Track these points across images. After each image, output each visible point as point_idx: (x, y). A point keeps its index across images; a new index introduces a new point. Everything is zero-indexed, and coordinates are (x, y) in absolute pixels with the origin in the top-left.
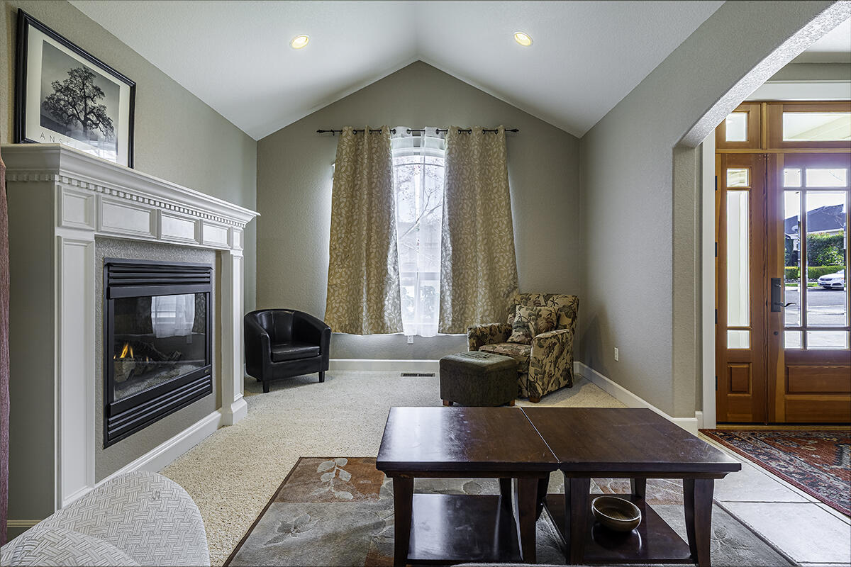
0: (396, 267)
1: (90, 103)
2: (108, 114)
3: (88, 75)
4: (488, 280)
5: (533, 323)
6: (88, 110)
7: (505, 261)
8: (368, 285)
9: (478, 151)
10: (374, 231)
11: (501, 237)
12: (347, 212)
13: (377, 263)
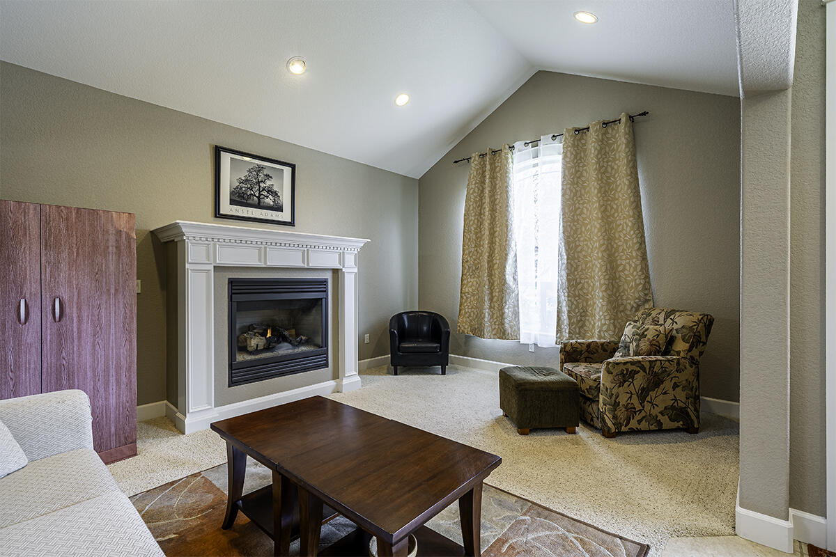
0: (516, 277)
1: (262, 185)
2: (275, 189)
3: (261, 168)
4: (605, 291)
5: (635, 344)
6: (261, 189)
7: (632, 269)
8: (491, 293)
9: (596, 149)
10: (497, 244)
11: (626, 242)
12: (475, 229)
13: (499, 273)
